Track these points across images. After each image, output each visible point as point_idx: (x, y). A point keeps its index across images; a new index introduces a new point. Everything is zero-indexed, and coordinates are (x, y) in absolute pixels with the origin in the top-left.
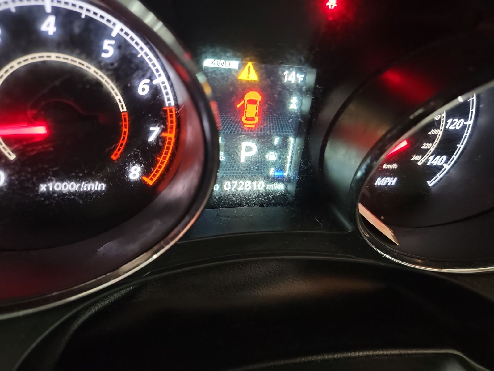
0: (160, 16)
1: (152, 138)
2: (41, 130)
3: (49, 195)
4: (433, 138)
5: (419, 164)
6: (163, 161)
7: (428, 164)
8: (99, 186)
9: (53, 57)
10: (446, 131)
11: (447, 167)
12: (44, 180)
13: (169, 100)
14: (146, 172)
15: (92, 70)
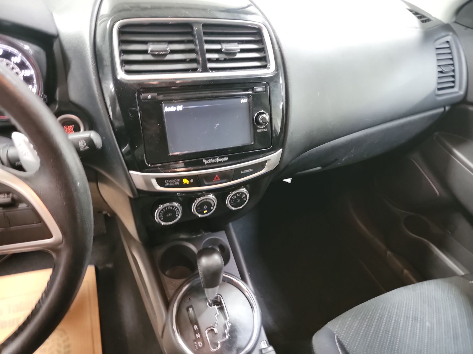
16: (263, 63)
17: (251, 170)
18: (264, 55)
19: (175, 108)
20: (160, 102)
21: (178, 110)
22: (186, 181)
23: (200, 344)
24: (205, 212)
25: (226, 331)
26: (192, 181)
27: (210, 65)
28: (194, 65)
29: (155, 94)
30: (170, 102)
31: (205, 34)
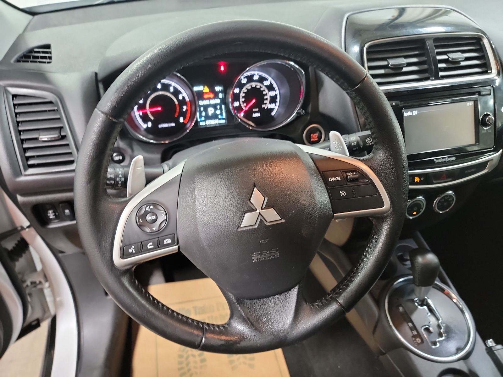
0: (184, 76)
1: (184, 110)
2: (159, 109)
3: (162, 128)
4: (267, 99)
5: (266, 108)
6: (188, 115)
7: (269, 108)
8: (173, 125)
9: (160, 93)
10: (270, 97)
11: (276, 108)
12: (160, 124)
13: (187, 99)
14: (184, 119)
15: (169, 94)
16: (484, 69)
17: (474, 170)
18: (485, 61)
19: (411, 113)
20: (401, 108)
21: (414, 114)
22: (417, 179)
23: (419, 340)
24: (415, 213)
25: (442, 330)
26: (422, 179)
27: (441, 74)
28: (427, 75)
29: (398, 102)
30: (409, 107)
31: (437, 47)
